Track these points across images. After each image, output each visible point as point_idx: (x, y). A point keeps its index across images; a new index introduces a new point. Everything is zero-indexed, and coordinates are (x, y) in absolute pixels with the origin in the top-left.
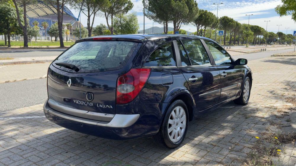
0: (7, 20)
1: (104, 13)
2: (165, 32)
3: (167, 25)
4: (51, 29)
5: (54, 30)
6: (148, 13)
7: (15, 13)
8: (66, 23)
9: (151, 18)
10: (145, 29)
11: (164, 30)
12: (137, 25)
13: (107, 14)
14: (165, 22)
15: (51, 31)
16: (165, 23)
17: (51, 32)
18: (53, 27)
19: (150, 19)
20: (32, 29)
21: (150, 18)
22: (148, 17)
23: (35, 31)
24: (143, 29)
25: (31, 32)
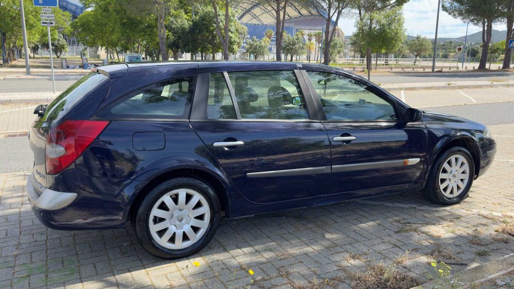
0: (212, 31)
1: (358, 12)
2: (484, 40)
3: (490, 27)
4: (286, 42)
5: (289, 44)
6: (451, 5)
7: (223, 20)
8: (315, 31)
9: (457, 15)
10: (438, 37)
11: (483, 37)
12: (401, 30)
13: (363, 12)
14: (486, 20)
15: (285, 45)
16: (486, 24)
17: (286, 47)
18: (288, 40)
19: (456, 18)
20: (258, 43)
21: (454, 15)
22: (450, 14)
23: (262, 46)
24: (434, 38)
25: (256, 48)
